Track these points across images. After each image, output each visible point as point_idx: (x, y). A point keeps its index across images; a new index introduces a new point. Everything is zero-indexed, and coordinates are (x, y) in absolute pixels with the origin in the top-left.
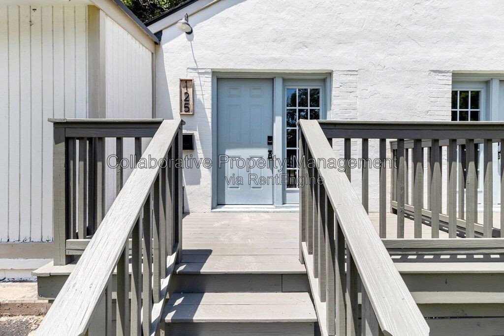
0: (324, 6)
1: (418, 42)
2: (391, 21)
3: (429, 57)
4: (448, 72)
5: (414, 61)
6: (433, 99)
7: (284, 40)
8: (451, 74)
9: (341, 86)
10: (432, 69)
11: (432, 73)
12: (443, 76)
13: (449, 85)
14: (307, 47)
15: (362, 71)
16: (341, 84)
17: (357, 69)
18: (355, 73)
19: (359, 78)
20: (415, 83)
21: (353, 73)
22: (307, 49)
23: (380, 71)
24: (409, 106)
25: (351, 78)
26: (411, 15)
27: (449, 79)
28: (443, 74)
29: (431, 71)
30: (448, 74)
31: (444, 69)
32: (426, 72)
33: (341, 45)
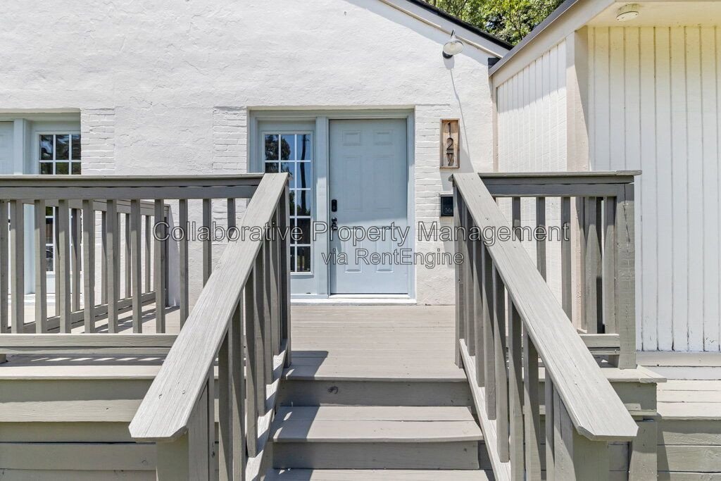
0: (68, 21)
1: (199, 68)
2: (160, 39)
3: (213, 89)
4: (241, 109)
5: (192, 95)
6: (218, 147)
7: (12, 68)
8: (245, 111)
9: (91, 130)
10: (217, 105)
11: (218, 110)
12: (235, 114)
13: (243, 127)
14: (44, 78)
15: (120, 108)
16: (91, 128)
17: (113, 107)
18: (111, 112)
19: (116, 118)
20: (194, 125)
21: (109, 112)
22: (44, 80)
23: (145, 109)
24: (185, 157)
25: (105, 119)
26: (188, 32)
27: (243, 119)
28: (234, 112)
29: (217, 107)
30: (242, 111)
31: (234, 105)
32: (208, 109)
33: (91, 74)
